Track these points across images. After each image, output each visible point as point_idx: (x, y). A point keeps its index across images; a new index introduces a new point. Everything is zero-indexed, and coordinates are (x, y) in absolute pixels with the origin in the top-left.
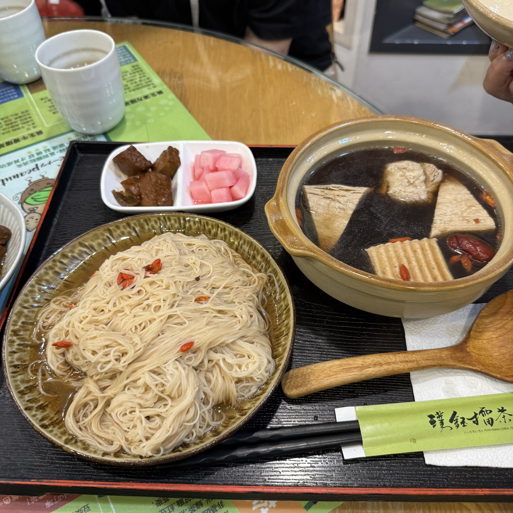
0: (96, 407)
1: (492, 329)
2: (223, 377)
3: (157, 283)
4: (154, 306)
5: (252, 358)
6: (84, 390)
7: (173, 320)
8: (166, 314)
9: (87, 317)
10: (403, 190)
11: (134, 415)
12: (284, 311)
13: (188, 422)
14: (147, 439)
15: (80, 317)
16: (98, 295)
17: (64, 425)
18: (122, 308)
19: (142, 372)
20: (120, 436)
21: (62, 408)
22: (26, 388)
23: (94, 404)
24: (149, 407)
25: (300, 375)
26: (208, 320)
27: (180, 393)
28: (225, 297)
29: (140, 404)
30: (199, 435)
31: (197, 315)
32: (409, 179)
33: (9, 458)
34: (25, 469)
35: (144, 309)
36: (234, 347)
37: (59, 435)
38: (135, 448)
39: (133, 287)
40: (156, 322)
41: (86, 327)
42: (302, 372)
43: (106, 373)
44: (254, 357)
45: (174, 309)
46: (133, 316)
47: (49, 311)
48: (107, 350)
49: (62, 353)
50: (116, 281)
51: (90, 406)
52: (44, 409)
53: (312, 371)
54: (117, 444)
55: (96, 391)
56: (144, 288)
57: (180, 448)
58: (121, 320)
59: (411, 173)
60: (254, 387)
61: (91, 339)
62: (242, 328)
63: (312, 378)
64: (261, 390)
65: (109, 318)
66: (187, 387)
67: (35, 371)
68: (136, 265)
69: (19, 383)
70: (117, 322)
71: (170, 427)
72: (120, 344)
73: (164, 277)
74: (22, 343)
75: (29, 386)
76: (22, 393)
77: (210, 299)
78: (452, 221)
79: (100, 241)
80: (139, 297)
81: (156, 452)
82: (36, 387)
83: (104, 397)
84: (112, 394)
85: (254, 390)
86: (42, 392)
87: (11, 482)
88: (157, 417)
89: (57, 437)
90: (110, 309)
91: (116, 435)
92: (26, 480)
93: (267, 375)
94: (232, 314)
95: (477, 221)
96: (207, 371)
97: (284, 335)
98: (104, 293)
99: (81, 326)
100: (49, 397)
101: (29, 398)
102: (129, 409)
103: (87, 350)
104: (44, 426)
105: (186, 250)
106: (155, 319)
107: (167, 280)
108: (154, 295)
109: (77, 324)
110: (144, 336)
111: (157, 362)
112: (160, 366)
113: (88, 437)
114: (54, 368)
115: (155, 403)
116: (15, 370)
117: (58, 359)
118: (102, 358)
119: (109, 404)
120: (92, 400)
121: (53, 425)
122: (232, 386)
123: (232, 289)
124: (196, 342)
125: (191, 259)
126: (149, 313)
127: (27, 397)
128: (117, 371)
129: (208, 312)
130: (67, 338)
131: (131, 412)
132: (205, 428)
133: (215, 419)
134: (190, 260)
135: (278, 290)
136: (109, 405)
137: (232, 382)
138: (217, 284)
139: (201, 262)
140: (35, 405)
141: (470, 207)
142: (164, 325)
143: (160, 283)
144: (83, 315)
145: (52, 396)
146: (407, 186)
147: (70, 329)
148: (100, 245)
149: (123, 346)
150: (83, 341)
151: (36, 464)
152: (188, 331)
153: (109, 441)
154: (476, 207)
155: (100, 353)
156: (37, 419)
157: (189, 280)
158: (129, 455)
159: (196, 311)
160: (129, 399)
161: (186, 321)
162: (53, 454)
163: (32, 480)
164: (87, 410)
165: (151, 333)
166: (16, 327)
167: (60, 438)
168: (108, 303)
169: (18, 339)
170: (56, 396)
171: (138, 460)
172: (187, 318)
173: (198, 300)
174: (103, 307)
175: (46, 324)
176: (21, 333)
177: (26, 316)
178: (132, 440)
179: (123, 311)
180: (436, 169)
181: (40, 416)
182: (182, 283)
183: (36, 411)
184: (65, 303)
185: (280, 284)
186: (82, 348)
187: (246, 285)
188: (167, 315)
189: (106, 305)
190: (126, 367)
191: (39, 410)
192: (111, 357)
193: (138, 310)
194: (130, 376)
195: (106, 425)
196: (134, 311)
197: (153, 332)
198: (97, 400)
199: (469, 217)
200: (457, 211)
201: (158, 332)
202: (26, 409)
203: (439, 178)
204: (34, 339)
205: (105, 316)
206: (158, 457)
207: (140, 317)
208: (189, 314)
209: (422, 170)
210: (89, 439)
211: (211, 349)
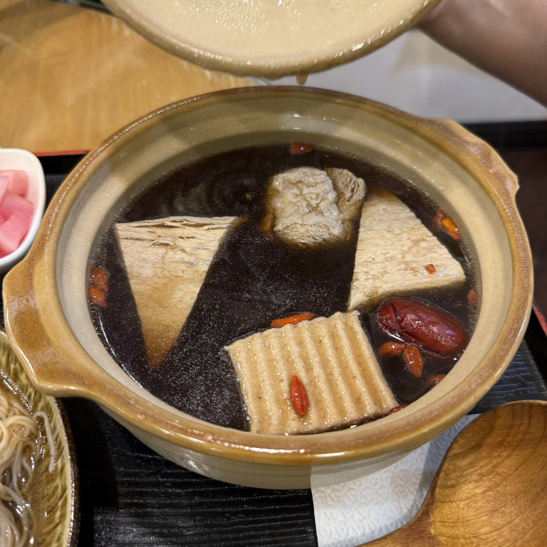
1: (474, 477)
10: (300, 222)
32: (309, 199)
59: (311, 190)
78: (386, 272)
95: (431, 269)
135: (53, 451)
141: (416, 242)
146: (308, 213)
154: (427, 241)
180: (354, 178)
199: (417, 262)
200: (395, 252)
203: (360, 193)
209: (330, 182)
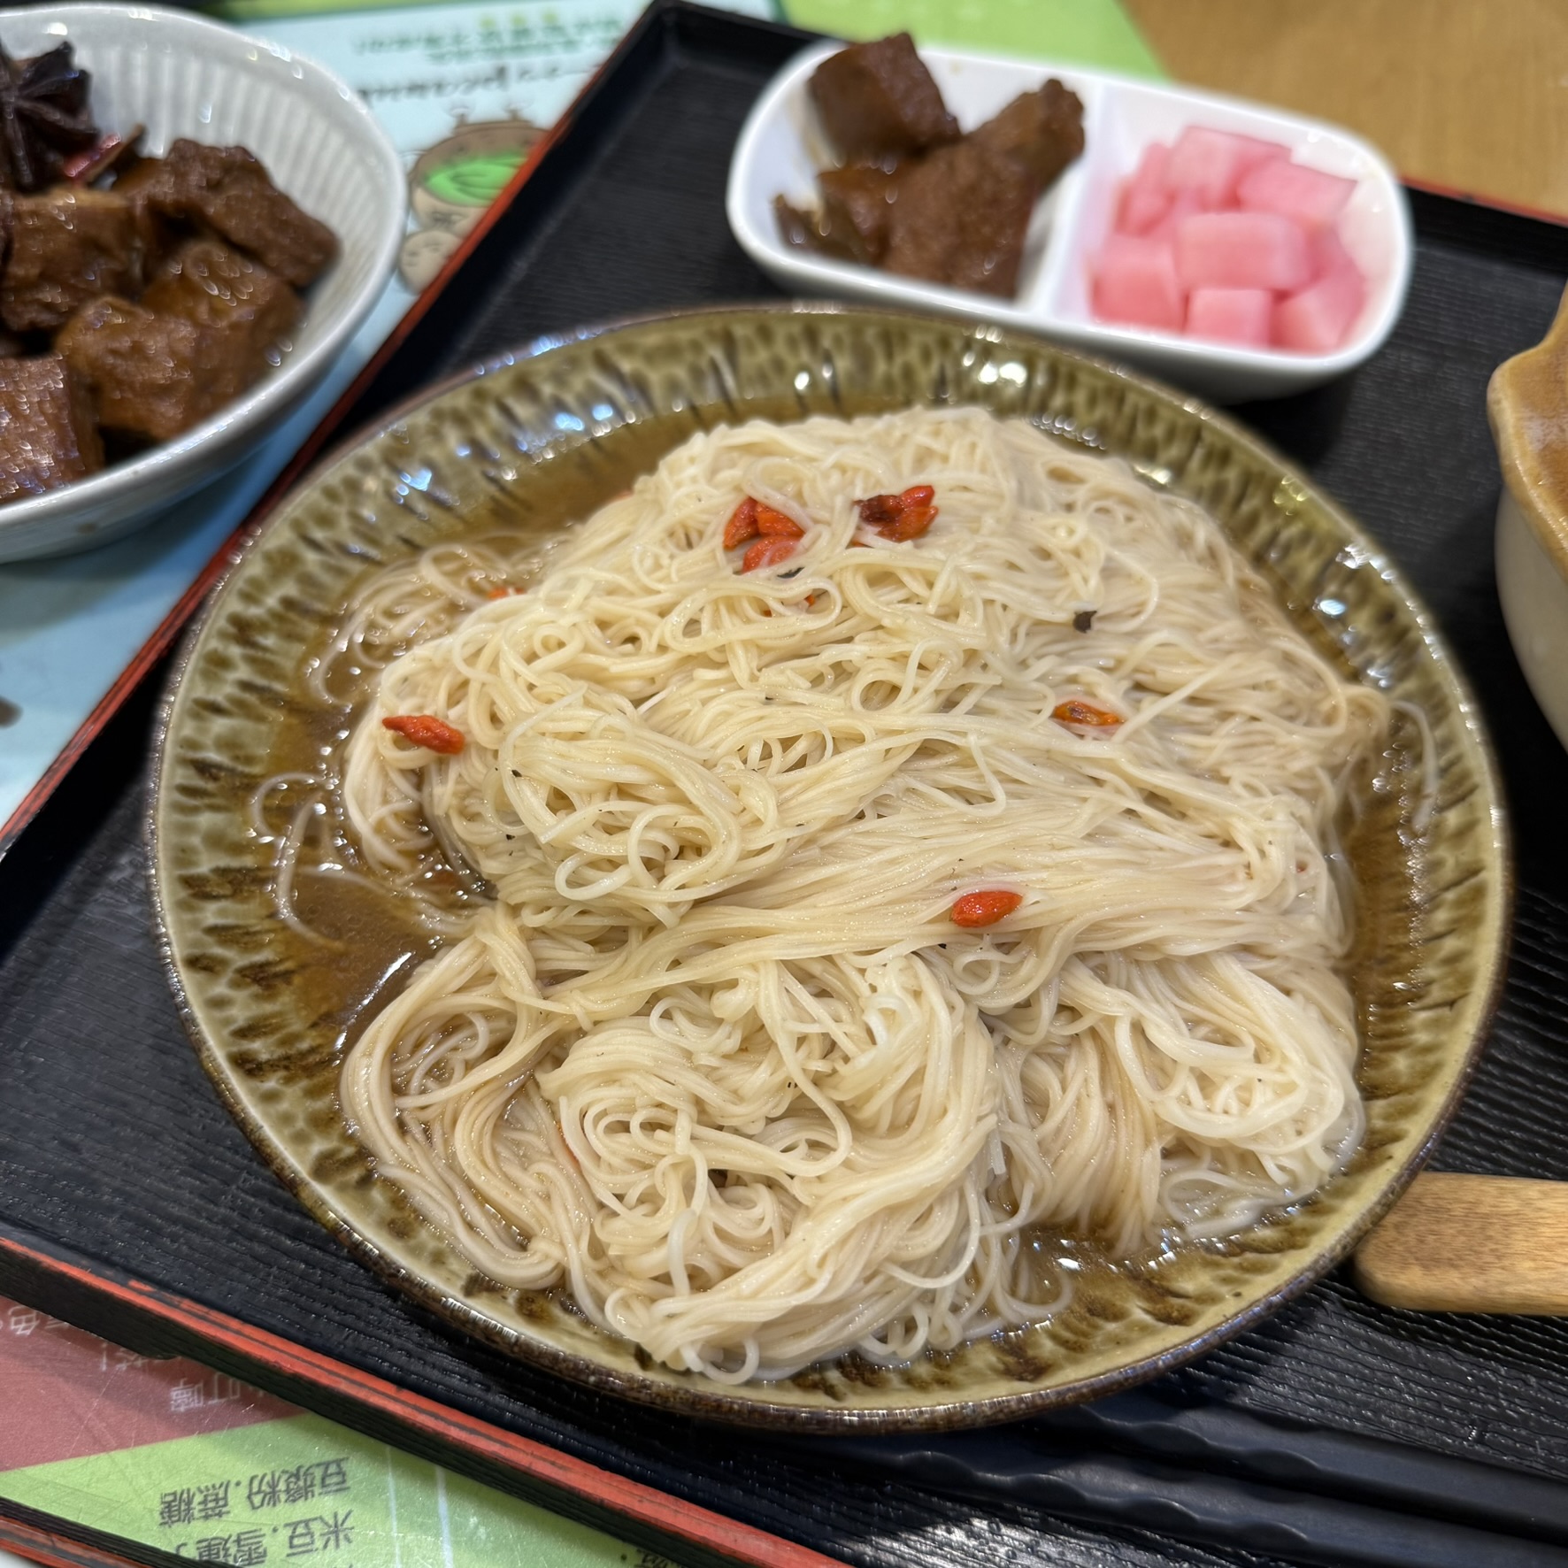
0: (495, 1049)
2: (1111, 1108)
3: (900, 584)
4: (870, 678)
5: (1276, 1063)
6: (465, 959)
7: (938, 768)
8: (911, 730)
9: (561, 645)
11: (660, 1143)
12: (1447, 888)
13: (907, 1266)
14: (699, 1281)
15: (530, 637)
16: (631, 569)
17: (333, 1085)
18: (721, 649)
19: (749, 956)
20: (569, 1220)
21: (347, 1008)
22: (222, 872)
23: (491, 1032)
24: (736, 1131)
25: (1458, 1210)
26: (1099, 821)
27: (904, 1117)
28: (1185, 741)
29: (699, 1103)
30: (937, 1342)
31: (1051, 779)
33: (75, 1148)
34: (126, 1216)
35: (817, 680)
36: (1199, 986)
37: (300, 1124)
38: (625, 1303)
39: (790, 575)
40: (862, 749)
41: (546, 686)
42: (1470, 1198)
43: (583, 913)
44: (1285, 1059)
45: (957, 719)
46: (763, 696)
47: (408, 588)
48: (617, 805)
49: (413, 771)
50: (721, 530)
51: (474, 1036)
52: (268, 987)
53: (1527, 1211)
54: (547, 1257)
55: (516, 976)
56: (840, 586)
57: (834, 1376)
58: (705, 702)
60: (1244, 1202)
61: (557, 735)
62: (1259, 908)
63: (1519, 1243)
64: (1275, 1223)
65: (652, 680)
66: (948, 1095)
67: (278, 816)
68: (822, 487)
69: (195, 840)
70: (687, 706)
71: (821, 1263)
72: (683, 800)
73: (944, 563)
74: (260, 681)
75: (239, 870)
76: (196, 889)
77: (1123, 732)
79: (681, 372)
80: (811, 623)
81: (720, 1358)
82: (263, 882)
83: (547, 1017)
84: (588, 1013)
85: (1238, 1214)
86: (286, 913)
87: (46, 1260)
88: (763, 1190)
89: (287, 1132)
90: (670, 642)
91: (550, 1208)
92: (109, 1273)
93: (1325, 1163)
94: (1210, 826)
96: (1038, 1052)
97: (1428, 1001)
98: (658, 566)
99: (528, 673)
100: (306, 943)
101: (220, 921)
102: (644, 1107)
103: (531, 779)
104: (248, 1066)
105: (1049, 492)
106: (860, 740)
107: (954, 583)
108: (881, 627)
109: (512, 661)
110: (793, 797)
111: (830, 935)
112: (840, 955)
113: (422, 1175)
114: (361, 823)
115: (771, 1121)
116: (198, 782)
117: (391, 791)
118: (586, 833)
119: (556, 1051)
120: (488, 1014)
121: (286, 1068)
122: (1147, 1166)
123: (1226, 716)
124: (1030, 897)
125: (1064, 531)
126: (839, 702)
127: (211, 914)
128: (639, 914)
129: (1097, 782)
130: (453, 713)
131: (650, 1126)
132: (971, 1320)
133: (1023, 1289)
134: (1062, 533)
135: (1433, 787)
136: (558, 1062)
137: (1148, 1143)
138: (1166, 674)
139: (1109, 559)
140: (239, 959)
142: (892, 776)
143: (917, 587)
144: (546, 631)
145: (321, 941)
147: (477, 674)
148: (673, 387)
149: (696, 811)
150: (524, 735)
151: (175, 1210)
152: (999, 837)
153: (508, 1226)
155: (586, 813)
156: (227, 1022)
157: (1045, 614)
158: (587, 1323)
159: (1048, 758)
160: (656, 1059)
161: (999, 791)
162: (256, 1193)
163: (134, 1283)
164: (455, 1049)
165: (830, 792)
166: (254, 611)
167: (299, 1139)
168: (663, 613)
169: (252, 661)
170: (338, 945)
171: (627, 1367)
172: (1006, 779)
173: (1068, 715)
174: (639, 622)
175: (377, 638)
176: (269, 641)
177: (307, 581)
178: (621, 1258)
179: (724, 664)
181: (243, 1009)
182: (1011, 618)
183: (235, 985)
184: (478, 576)
185: (1452, 764)
186: (508, 765)
187: (1291, 718)
188: (917, 738)
189: (654, 618)
190: (683, 909)
191: (248, 985)
192: (631, 845)
193: (789, 678)
194: (691, 956)
195: (518, 1144)
196: (771, 676)
197: (839, 790)
198: (512, 1019)
201: (861, 799)
202: (194, 963)
204: (317, 684)
205: (635, 665)
206: (724, 1386)
207: (794, 711)
208: (1018, 766)
210: (424, 1185)
211: (1082, 956)
